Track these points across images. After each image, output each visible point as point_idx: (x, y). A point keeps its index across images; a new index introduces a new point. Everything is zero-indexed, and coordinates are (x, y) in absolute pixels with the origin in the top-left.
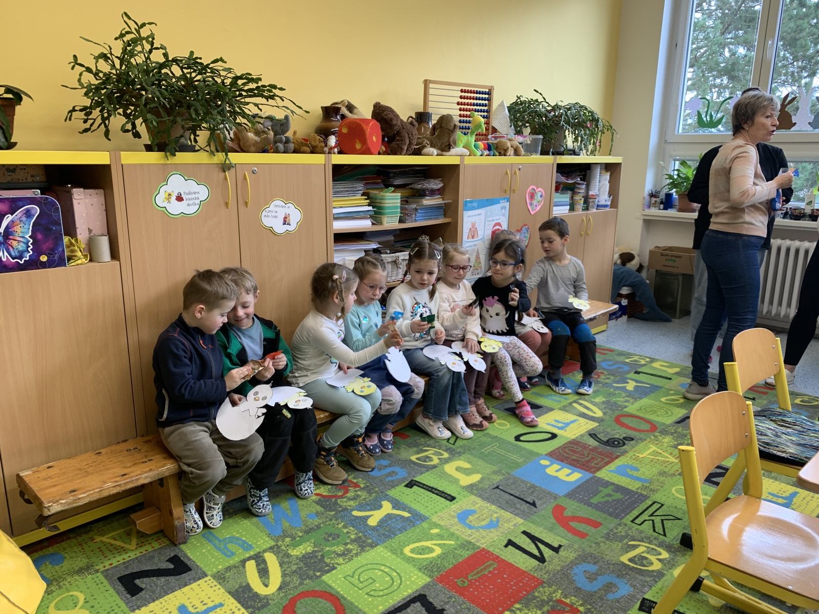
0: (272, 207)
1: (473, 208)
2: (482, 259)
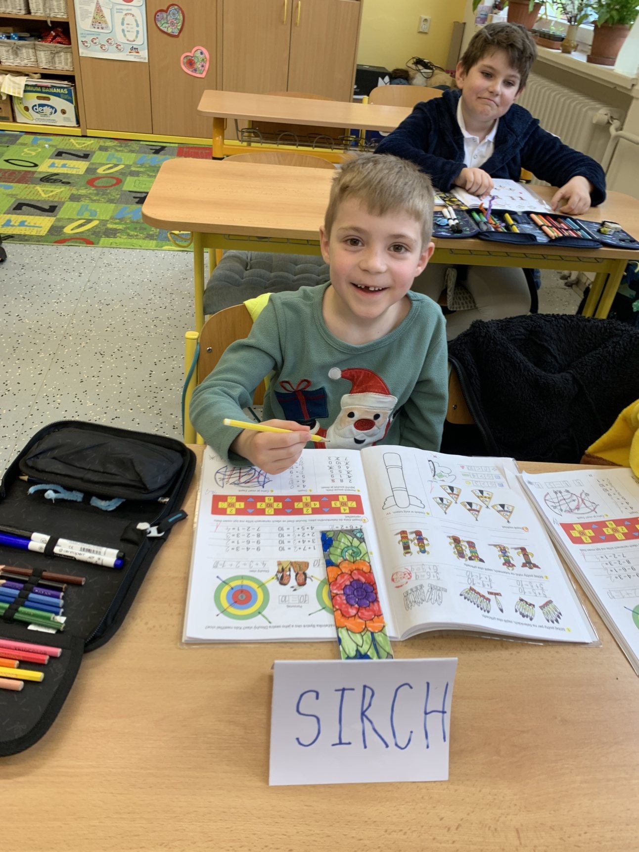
2: (106, 12)
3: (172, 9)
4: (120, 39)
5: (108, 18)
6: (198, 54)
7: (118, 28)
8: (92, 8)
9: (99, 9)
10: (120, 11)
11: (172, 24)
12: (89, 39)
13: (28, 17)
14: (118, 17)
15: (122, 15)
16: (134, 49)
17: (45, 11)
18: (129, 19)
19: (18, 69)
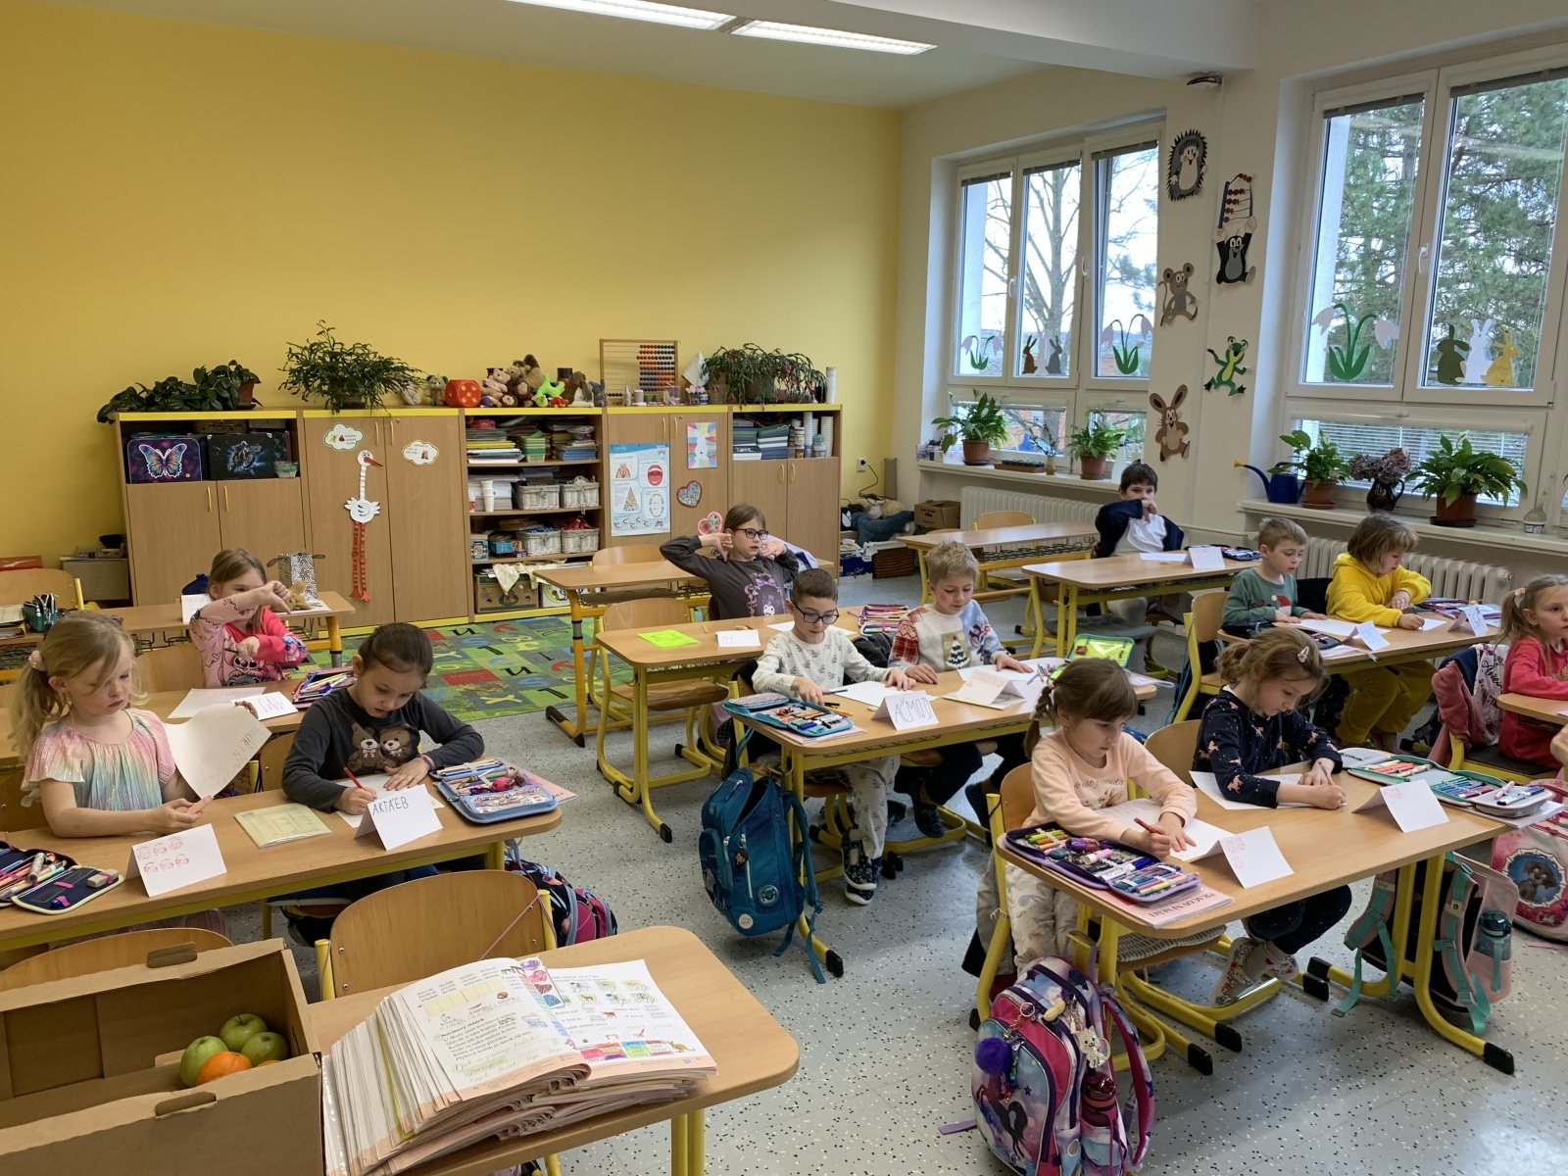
0: (412, 445)
1: (623, 452)
2: (637, 497)
3: (692, 486)
4: (648, 516)
5: (638, 502)
6: (713, 518)
7: (646, 507)
8: (626, 494)
9: (631, 494)
10: (648, 493)
11: (692, 497)
12: (621, 521)
13: (562, 510)
14: (647, 499)
15: (650, 497)
16: (659, 523)
17: (579, 502)
18: (657, 499)
19: (545, 558)
